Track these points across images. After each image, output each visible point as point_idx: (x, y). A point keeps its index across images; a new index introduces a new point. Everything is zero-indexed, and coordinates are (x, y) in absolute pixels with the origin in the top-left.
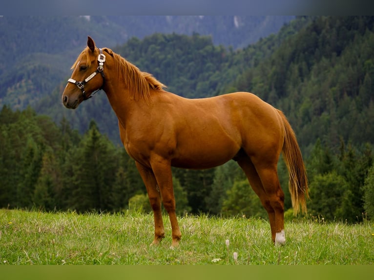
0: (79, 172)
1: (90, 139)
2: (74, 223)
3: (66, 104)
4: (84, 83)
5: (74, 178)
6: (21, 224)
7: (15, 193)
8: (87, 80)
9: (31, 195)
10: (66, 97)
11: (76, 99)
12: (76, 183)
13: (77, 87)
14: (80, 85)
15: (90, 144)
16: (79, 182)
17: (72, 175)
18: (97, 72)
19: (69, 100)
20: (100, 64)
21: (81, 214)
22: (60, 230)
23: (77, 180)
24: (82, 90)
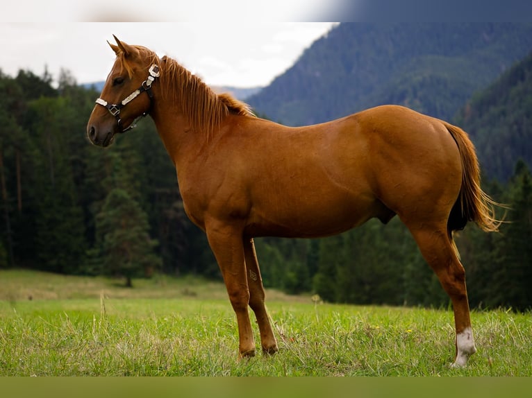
0: (502, 243)
1: (519, 189)
2: (511, 328)
3: (94, 138)
4: (120, 106)
5: (495, 253)
6: (426, 332)
7: (401, 281)
8: (124, 103)
9: (426, 282)
10: (93, 128)
11: (109, 131)
12: (498, 261)
13: (109, 112)
14: (114, 110)
15: (520, 198)
16: (503, 258)
17: (492, 248)
18: (142, 89)
19: (98, 133)
20: (149, 77)
21: (519, 313)
22: (489, 339)
23: (499, 256)
24: (117, 117)
